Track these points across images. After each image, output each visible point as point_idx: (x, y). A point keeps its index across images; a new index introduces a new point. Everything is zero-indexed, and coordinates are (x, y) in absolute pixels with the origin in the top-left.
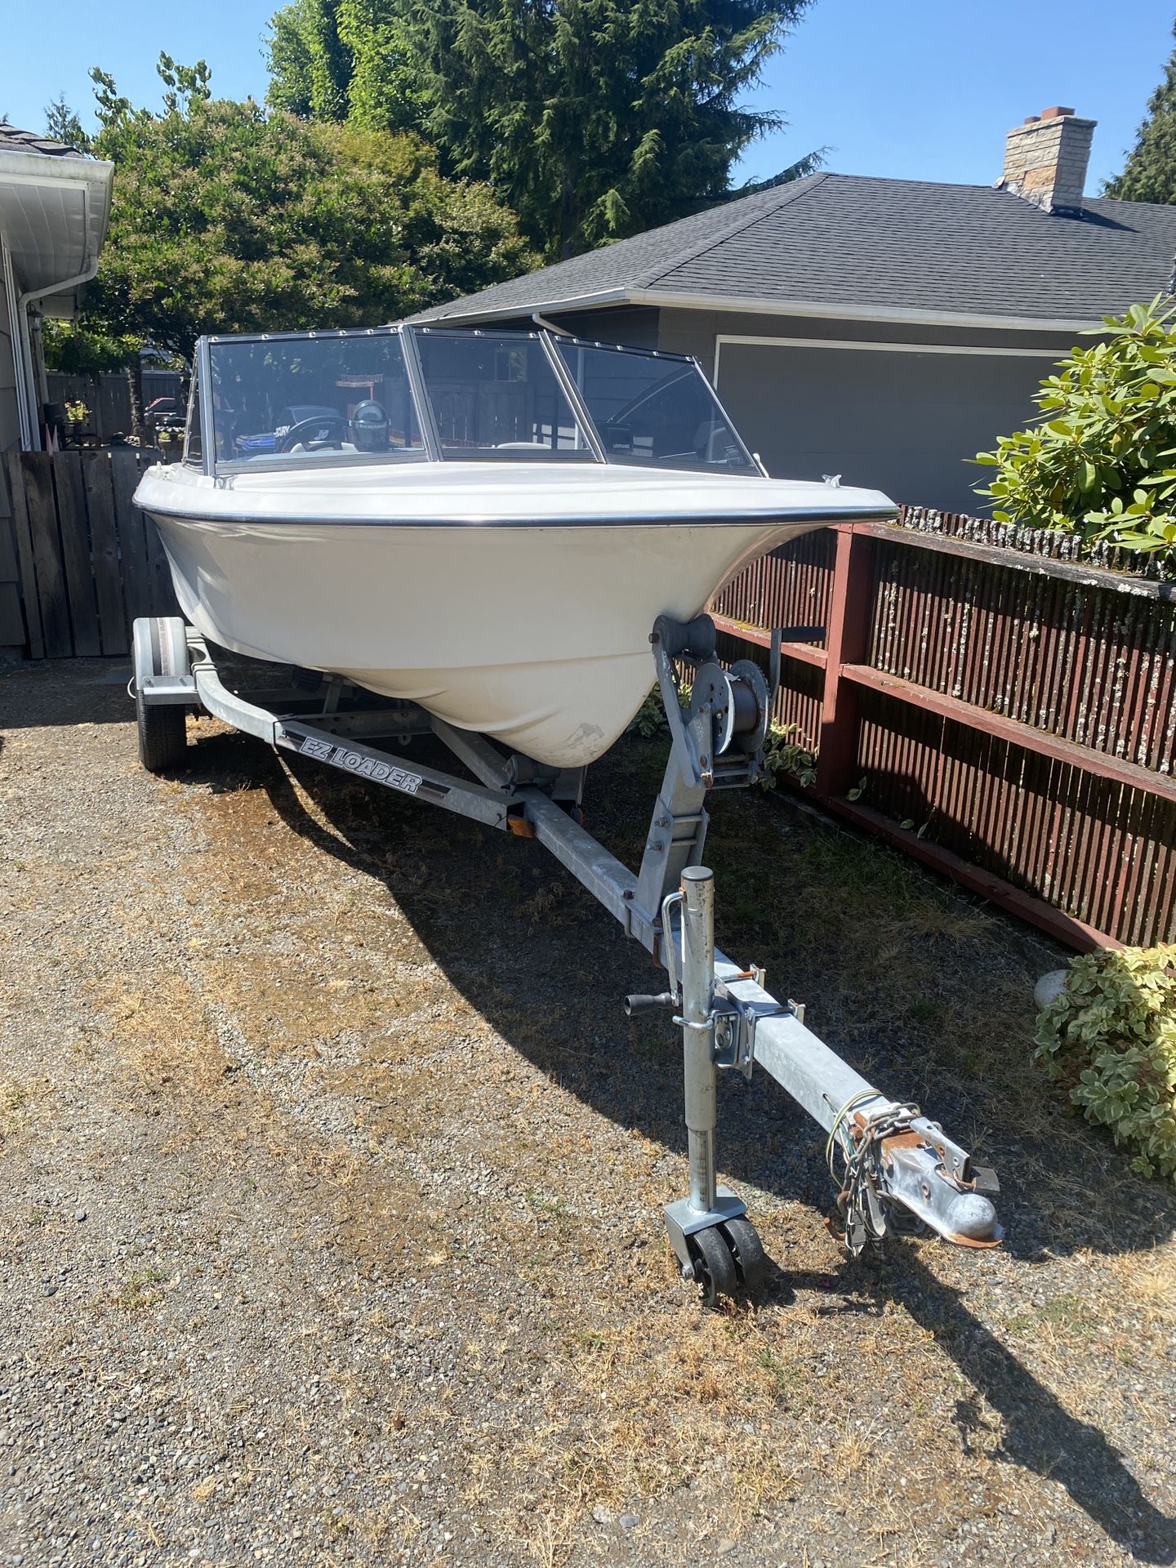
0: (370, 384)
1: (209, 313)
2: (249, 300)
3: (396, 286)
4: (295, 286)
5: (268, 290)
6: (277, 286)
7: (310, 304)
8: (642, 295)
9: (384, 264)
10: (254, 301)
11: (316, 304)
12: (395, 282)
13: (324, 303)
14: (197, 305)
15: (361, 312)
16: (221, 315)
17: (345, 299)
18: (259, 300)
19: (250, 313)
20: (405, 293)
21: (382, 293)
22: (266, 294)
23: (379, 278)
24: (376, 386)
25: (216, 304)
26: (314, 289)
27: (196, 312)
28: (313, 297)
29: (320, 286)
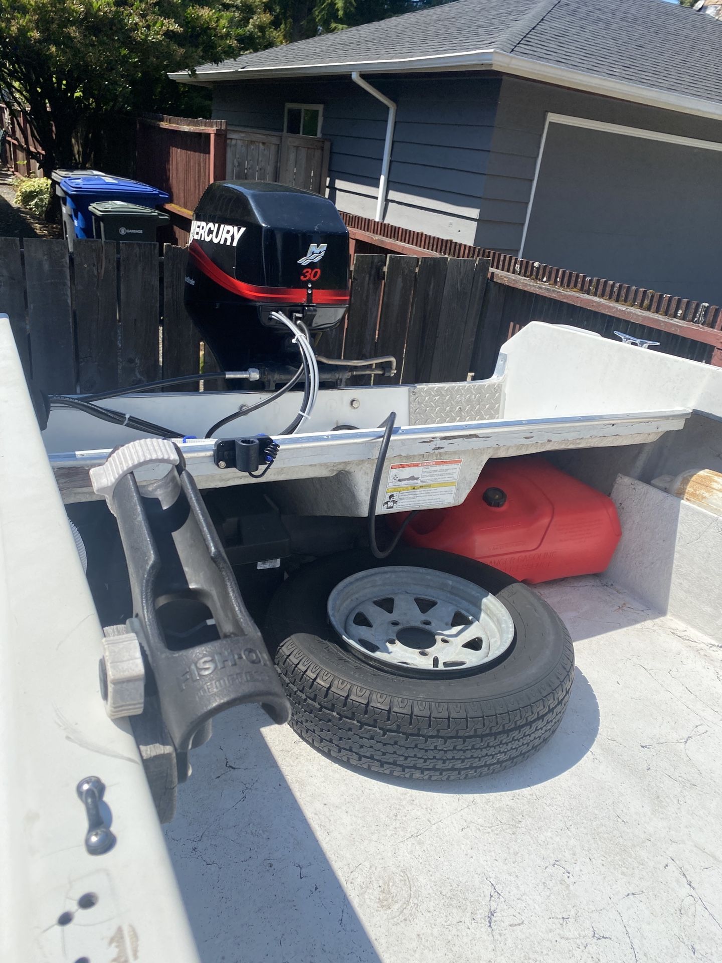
0: (212, 130)
1: (23, 31)
2: (67, 23)
3: (215, 29)
4: (117, 12)
5: (88, 12)
6: (99, 10)
7: (133, 34)
8: (507, 60)
9: (202, 6)
10: (73, 23)
11: (139, 35)
12: (213, 24)
13: (147, 36)
14: (8, 21)
15: (182, 51)
16: (36, 34)
17: (169, 34)
18: (78, 22)
19: (69, 37)
20: (222, 37)
21: (199, 35)
22: (85, 18)
23: (199, 18)
24: (218, 134)
25: (30, 21)
26: (137, 19)
27: (8, 27)
28: (136, 26)
29: (143, 16)
